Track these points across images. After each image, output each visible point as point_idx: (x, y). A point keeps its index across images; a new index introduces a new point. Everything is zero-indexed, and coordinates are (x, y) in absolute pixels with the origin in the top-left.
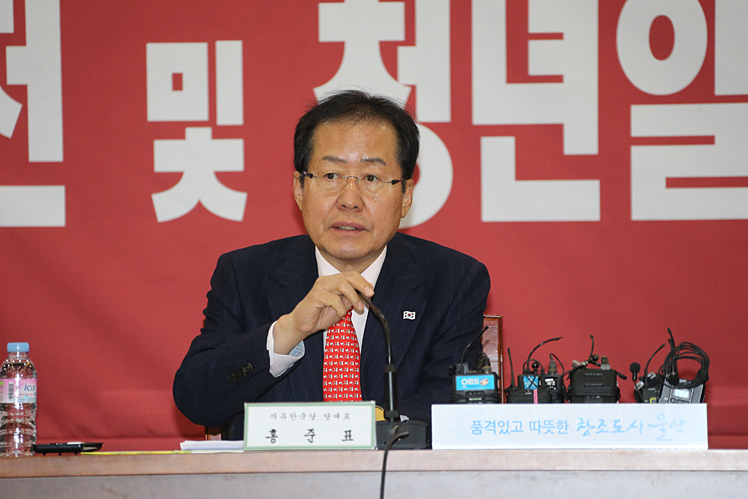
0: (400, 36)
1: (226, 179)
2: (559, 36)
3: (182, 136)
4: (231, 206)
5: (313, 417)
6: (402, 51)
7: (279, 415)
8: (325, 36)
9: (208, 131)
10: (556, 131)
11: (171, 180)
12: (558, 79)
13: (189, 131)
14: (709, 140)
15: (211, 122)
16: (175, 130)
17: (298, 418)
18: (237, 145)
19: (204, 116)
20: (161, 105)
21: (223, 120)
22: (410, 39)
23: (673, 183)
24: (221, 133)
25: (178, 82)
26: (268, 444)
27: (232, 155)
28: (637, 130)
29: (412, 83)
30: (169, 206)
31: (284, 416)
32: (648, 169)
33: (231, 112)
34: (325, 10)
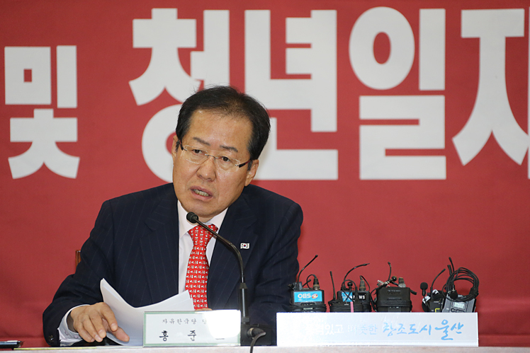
0: (193, 44)
1: (64, 147)
2: (308, 46)
3: (31, 115)
4: (68, 167)
6: (194, 55)
8: (138, 42)
9: (51, 112)
10: (305, 115)
11: (23, 147)
12: (307, 77)
13: (36, 112)
14: (415, 122)
15: (53, 105)
16: (26, 111)
18: (72, 123)
19: (48, 101)
20: (16, 93)
21: (62, 104)
22: (200, 47)
23: (390, 153)
24: (60, 113)
25: (28, 76)
27: (69, 130)
28: (364, 115)
29: (202, 78)
30: (21, 167)
32: (372, 142)
33: (68, 98)
34: (138, 25)
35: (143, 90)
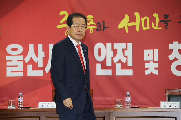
1: (155, 69)
4: (156, 72)
5: (171, 104)
7: (166, 103)
8: (170, 48)
11: (148, 69)
13: (150, 62)
15: (153, 61)
16: (148, 62)
17: (168, 104)
18: (157, 64)
19: (152, 60)
20: (146, 58)
24: (155, 62)
25: (149, 55)
26: (164, 107)
27: (156, 65)
30: (147, 72)
31: (166, 104)
33: (156, 59)
34: (170, 45)
35: (171, 57)
